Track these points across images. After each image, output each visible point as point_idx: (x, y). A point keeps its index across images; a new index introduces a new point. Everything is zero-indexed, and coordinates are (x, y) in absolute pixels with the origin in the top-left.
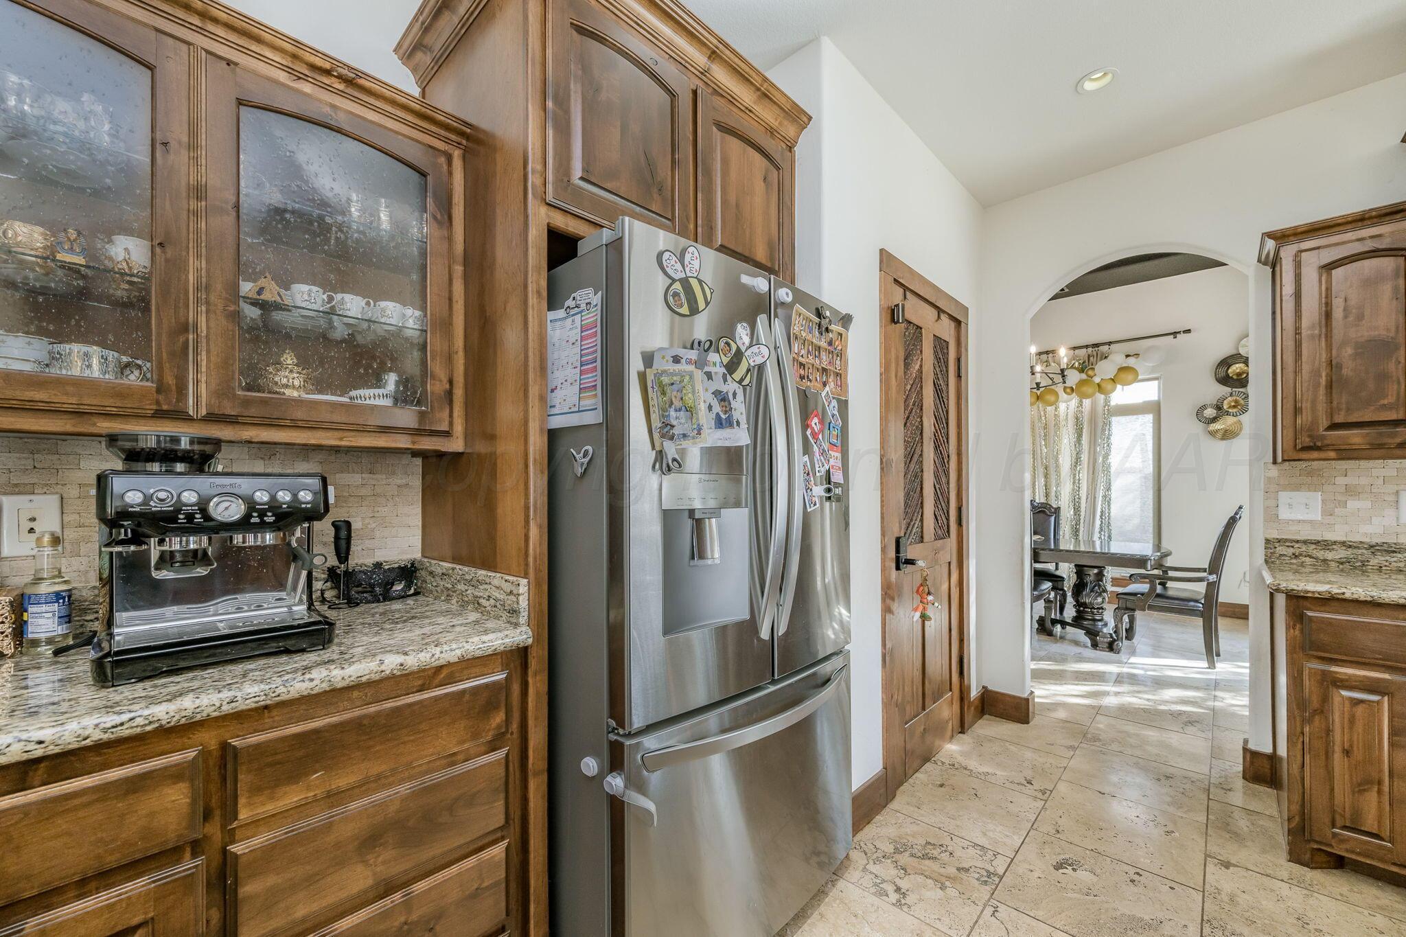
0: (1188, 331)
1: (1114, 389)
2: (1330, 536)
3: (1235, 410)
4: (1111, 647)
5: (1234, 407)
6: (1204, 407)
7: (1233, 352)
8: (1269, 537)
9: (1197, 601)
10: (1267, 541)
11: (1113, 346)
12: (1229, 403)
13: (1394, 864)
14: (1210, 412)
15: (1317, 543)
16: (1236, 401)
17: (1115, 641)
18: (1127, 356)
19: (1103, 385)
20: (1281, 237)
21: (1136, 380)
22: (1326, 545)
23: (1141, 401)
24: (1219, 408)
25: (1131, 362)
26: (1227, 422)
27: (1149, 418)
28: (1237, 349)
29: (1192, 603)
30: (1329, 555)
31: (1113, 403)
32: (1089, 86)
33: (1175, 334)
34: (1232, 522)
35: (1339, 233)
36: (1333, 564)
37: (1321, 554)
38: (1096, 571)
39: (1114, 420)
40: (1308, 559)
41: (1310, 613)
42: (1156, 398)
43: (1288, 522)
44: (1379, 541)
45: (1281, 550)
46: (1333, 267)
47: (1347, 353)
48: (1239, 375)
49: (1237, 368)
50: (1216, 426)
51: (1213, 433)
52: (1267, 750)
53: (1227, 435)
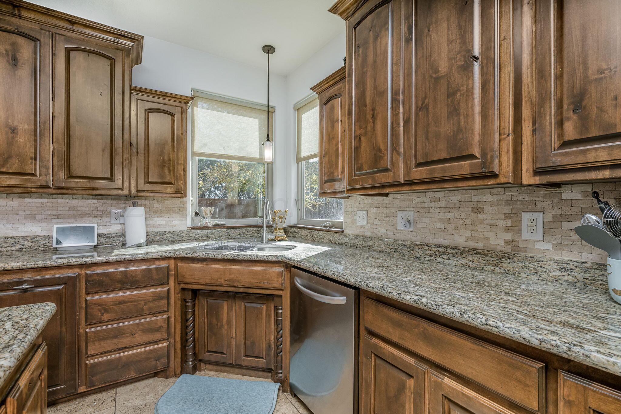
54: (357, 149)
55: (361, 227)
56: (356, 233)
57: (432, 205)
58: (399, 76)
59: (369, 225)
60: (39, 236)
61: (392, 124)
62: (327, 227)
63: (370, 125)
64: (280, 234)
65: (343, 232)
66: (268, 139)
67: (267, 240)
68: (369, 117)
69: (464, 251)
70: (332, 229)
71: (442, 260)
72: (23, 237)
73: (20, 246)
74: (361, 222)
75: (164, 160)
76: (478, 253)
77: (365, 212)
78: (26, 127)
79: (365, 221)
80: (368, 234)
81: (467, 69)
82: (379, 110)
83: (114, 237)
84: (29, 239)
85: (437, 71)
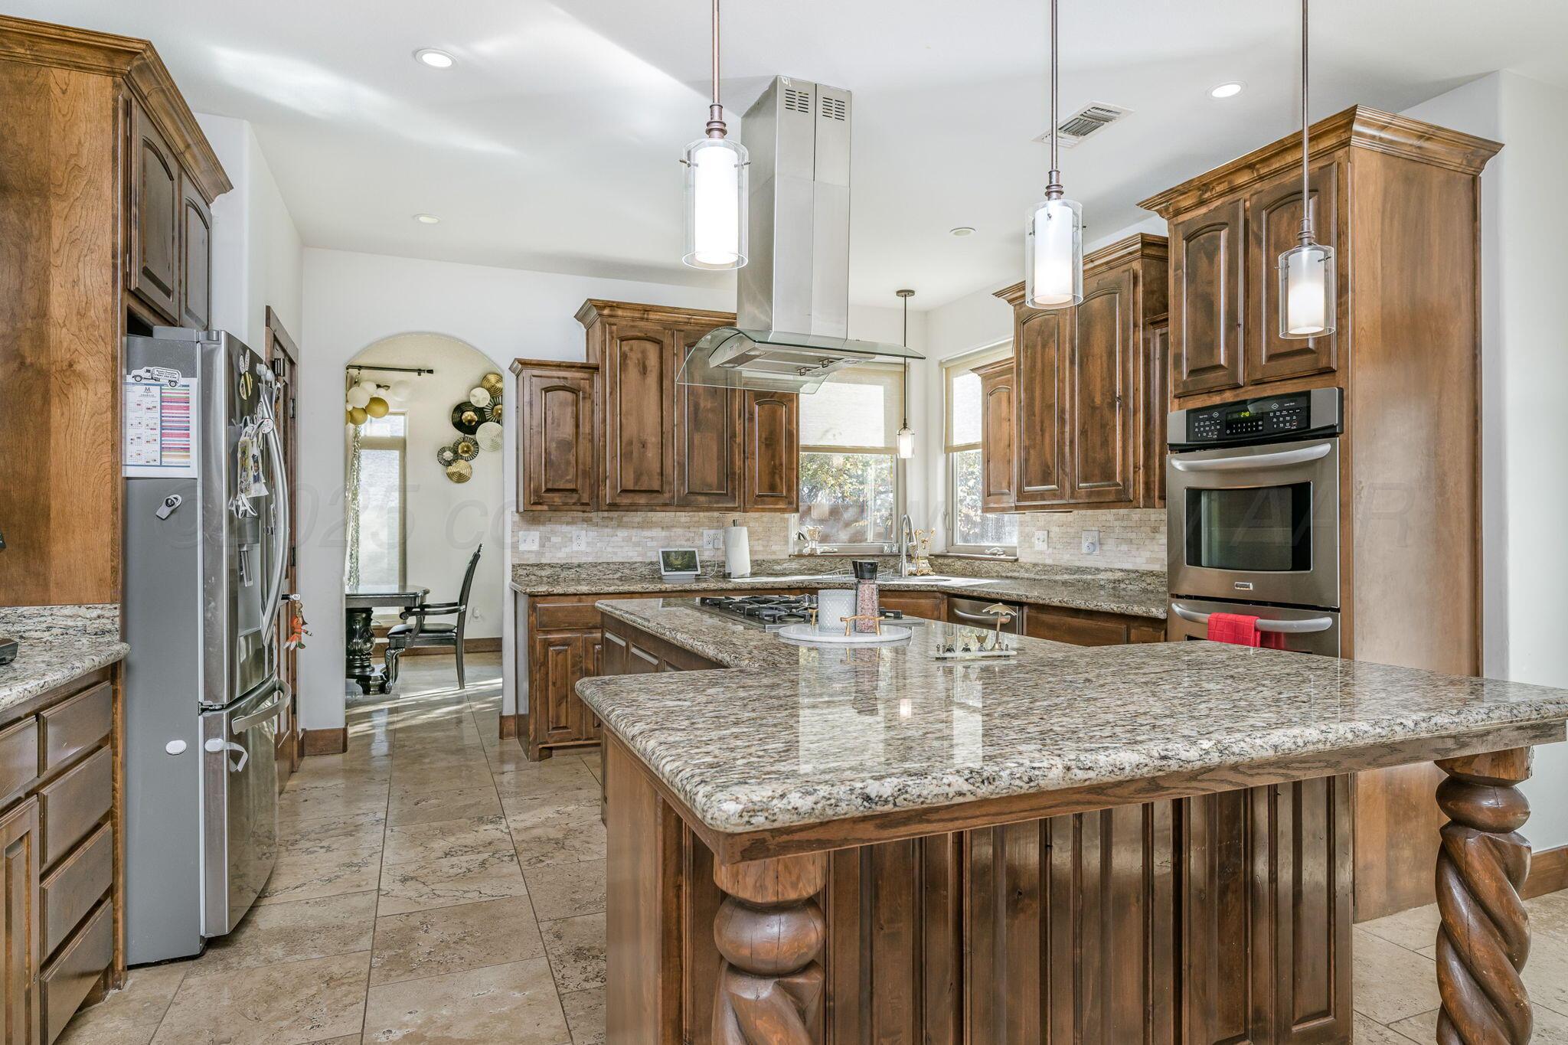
0: (430, 371)
1: (364, 421)
2: (544, 561)
3: (467, 455)
4: (382, 689)
5: (467, 452)
6: (443, 450)
7: (465, 399)
8: (514, 563)
9: (451, 631)
10: (513, 566)
11: (363, 371)
12: (463, 448)
13: (572, 740)
14: (448, 455)
15: (537, 565)
16: (468, 447)
17: (386, 682)
18: (379, 386)
19: (355, 414)
20: (525, 364)
21: (387, 412)
22: (541, 566)
23: (389, 436)
24: (455, 452)
25: (382, 393)
26: (460, 466)
27: (396, 454)
28: (469, 396)
29: (448, 634)
30: (543, 573)
31: (362, 434)
32: (423, 219)
33: (420, 371)
34: (476, 557)
35: (551, 370)
36: (545, 579)
37: (539, 573)
38: (364, 615)
39: (364, 453)
40: (533, 577)
41: (539, 605)
42: (401, 434)
43: (523, 552)
44: (565, 562)
45: (521, 572)
46: (547, 390)
47: (554, 445)
48: (470, 421)
49: (469, 415)
50: (452, 469)
51: (450, 476)
52: (513, 712)
53: (461, 478)
54: (1027, 460)
55: (1042, 553)
56: (1034, 561)
57: (1117, 523)
58: (1064, 394)
59: (1051, 549)
60: (636, 563)
61: (1058, 441)
62: (995, 554)
63: (1039, 438)
64: (924, 565)
65: (1016, 560)
66: (905, 426)
67: (907, 573)
68: (1038, 428)
69: (1143, 574)
70: (1002, 557)
71: (1125, 586)
72: (623, 563)
73: (620, 574)
74: (1040, 546)
75: (775, 465)
76: (1154, 575)
77: (1046, 532)
78: (654, 439)
79: (1045, 543)
80: (1049, 561)
81: (1112, 406)
82: (1047, 423)
83: (708, 566)
84: (627, 565)
85: (1093, 401)
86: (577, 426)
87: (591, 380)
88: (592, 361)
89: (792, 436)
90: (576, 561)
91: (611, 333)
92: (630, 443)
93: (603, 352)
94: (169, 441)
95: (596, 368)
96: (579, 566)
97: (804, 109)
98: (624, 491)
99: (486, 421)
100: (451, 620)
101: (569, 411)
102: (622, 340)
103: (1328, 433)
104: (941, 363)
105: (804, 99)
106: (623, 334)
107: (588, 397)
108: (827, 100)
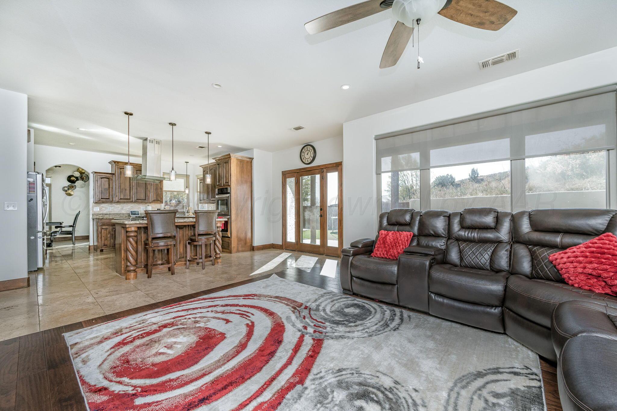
0: (60, 167)
2: (101, 213)
3: (72, 189)
6: (64, 187)
7: (72, 174)
8: (93, 213)
13: (108, 248)
14: (66, 189)
15: (99, 214)
16: (72, 187)
20: (96, 172)
24: (68, 188)
26: (70, 191)
29: (70, 232)
33: (56, 167)
34: (77, 215)
35: (102, 174)
41: (100, 221)
43: (96, 211)
45: (95, 215)
46: (101, 178)
47: (103, 189)
48: (73, 180)
49: (73, 178)
50: (67, 192)
51: (67, 194)
52: (93, 245)
53: (70, 195)
60: (124, 213)
73: (120, 216)
75: (157, 194)
83: (142, 214)
84: (122, 214)
86: (109, 186)
87: (113, 176)
88: (113, 173)
89: (161, 189)
90: (109, 213)
91: (118, 167)
92: (122, 189)
93: (116, 171)
94: (30, 190)
95: (114, 174)
96: (110, 214)
97: (152, 142)
98: (121, 199)
99: (78, 180)
100: (70, 229)
101: (107, 183)
102: (120, 169)
103: (229, 193)
104: (196, 176)
105: (152, 141)
106: (121, 168)
107: (112, 180)
108: (157, 142)
